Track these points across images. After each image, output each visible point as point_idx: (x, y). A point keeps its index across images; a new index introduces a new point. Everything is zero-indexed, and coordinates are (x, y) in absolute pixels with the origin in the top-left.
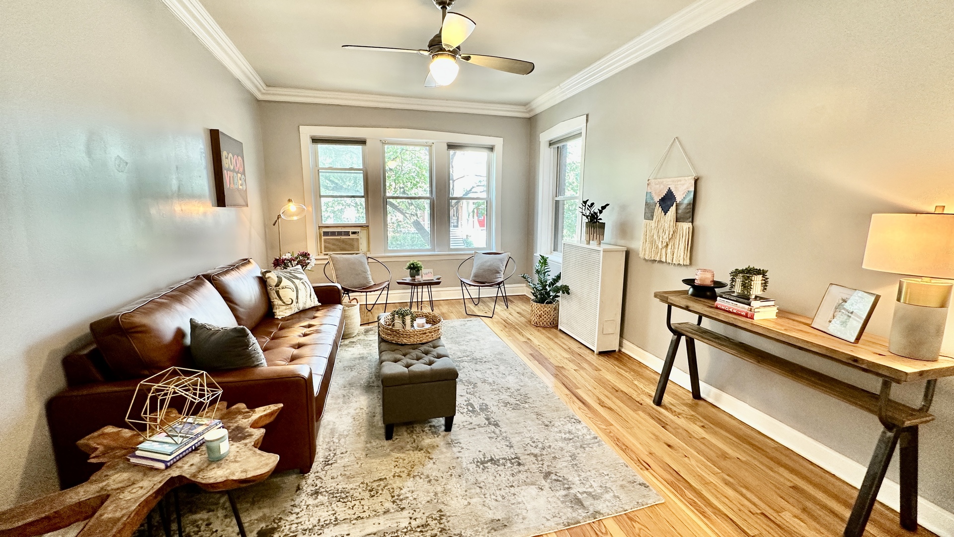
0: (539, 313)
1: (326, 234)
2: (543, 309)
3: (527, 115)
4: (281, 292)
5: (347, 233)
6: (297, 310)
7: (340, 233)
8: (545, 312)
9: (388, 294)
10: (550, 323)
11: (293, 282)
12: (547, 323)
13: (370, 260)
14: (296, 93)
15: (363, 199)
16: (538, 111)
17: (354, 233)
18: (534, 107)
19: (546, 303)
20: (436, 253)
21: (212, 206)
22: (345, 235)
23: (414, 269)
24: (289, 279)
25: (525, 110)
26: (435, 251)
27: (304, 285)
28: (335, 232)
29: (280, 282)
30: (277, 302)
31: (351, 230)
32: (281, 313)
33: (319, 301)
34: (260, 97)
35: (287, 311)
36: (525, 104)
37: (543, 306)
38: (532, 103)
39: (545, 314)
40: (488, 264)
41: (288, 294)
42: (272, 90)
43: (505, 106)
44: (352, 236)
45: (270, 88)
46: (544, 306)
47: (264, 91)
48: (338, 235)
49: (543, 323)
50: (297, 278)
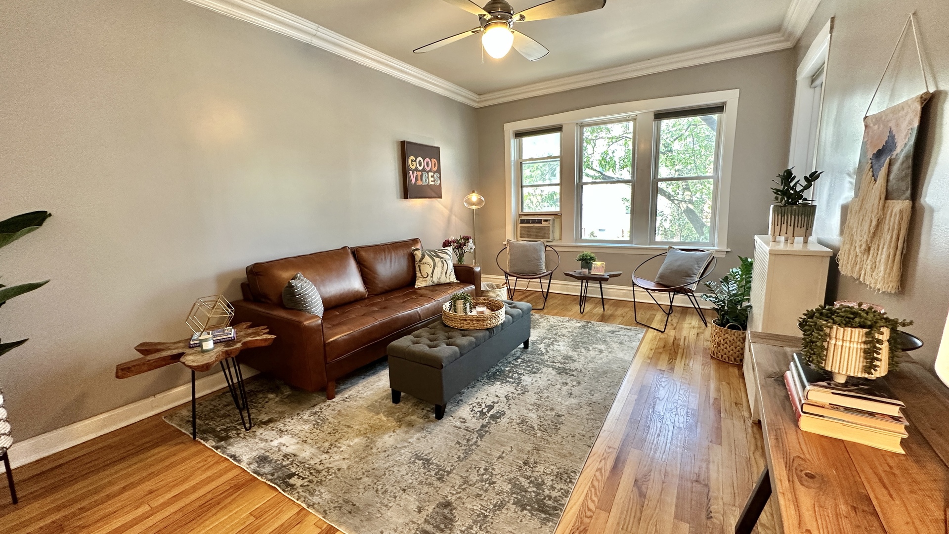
0: (717, 340)
1: (522, 221)
2: (722, 335)
3: (788, 45)
4: (422, 266)
5: (540, 221)
6: (431, 284)
7: (534, 221)
8: (726, 340)
9: (549, 283)
10: (735, 359)
11: (433, 260)
12: (728, 357)
13: (548, 249)
14: (501, 95)
15: (559, 187)
16: (799, 32)
17: (546, 221)
18: (790, 28)
19: (729, 327)
20: (634, 246)
21: (397, 198)
22: (537, 223)
23: (586, 262)
24: (431, 257)
25: (783, 38)
26: (632, 244)
27: (443, 263)
28: (530, 220)
29: (423, 258)
30: (418, 274)
31: (543, 218)
32: (419, 284)
33: (457, 278)
34: (475, 105)
35: (423, 282)
36: (777, 29)
37: (723, 331)
38: (785, 23)
39: (726, 343)
40: (678, 263)
41: (426, 269)
42: (483, 97)
43: (742, 42)
44: (544, 224)
45: (482, 96)
46: (725, 330)
47: (477, 100)
48: (532, 223)
49: (722, 356)
50: (438, 257)
